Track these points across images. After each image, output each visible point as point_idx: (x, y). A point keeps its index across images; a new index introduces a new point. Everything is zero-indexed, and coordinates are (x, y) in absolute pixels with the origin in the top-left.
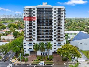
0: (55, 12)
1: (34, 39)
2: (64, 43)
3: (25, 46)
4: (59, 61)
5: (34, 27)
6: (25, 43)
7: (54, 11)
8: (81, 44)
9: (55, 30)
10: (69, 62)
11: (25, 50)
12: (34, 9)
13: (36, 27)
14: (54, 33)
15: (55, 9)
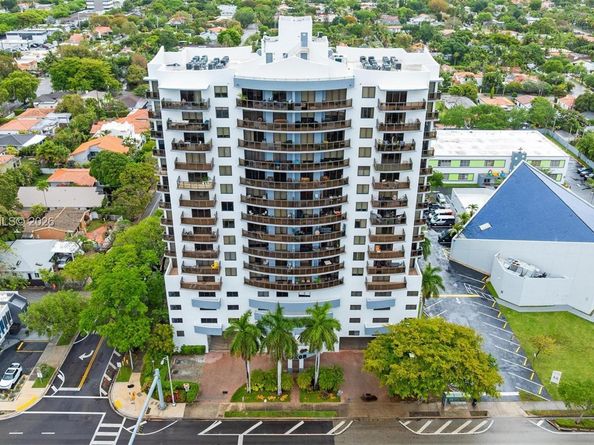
0: (367, 113)
1: (231, 272)
2: (410, 294)
3: (178, 307)
4: (374, 398)
5: (228, 206)
6: (177, 294)
7: (359, 101)
8: (514, 268)
9: (358, 224)
10: (425, 408)
11: (177, 327)
12: (221, 93)
13: (240, 208)
14: (355, 241)
15: (369, 92)
